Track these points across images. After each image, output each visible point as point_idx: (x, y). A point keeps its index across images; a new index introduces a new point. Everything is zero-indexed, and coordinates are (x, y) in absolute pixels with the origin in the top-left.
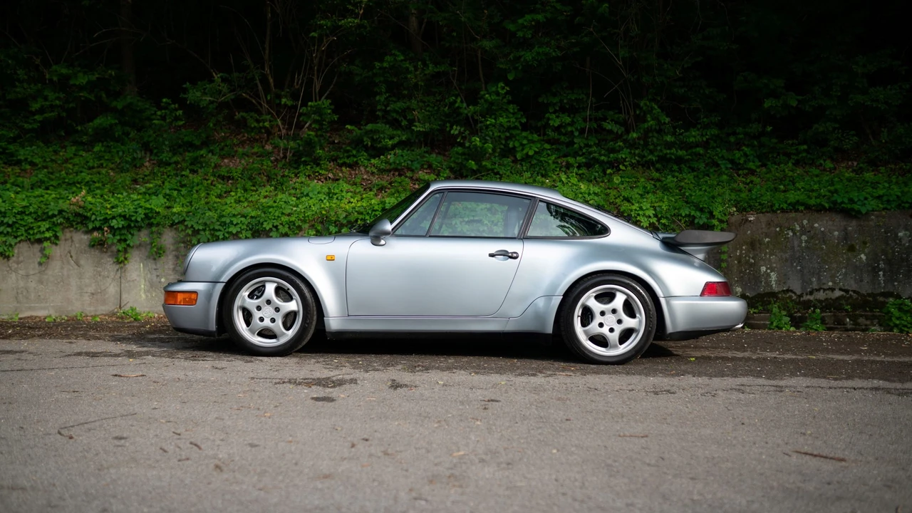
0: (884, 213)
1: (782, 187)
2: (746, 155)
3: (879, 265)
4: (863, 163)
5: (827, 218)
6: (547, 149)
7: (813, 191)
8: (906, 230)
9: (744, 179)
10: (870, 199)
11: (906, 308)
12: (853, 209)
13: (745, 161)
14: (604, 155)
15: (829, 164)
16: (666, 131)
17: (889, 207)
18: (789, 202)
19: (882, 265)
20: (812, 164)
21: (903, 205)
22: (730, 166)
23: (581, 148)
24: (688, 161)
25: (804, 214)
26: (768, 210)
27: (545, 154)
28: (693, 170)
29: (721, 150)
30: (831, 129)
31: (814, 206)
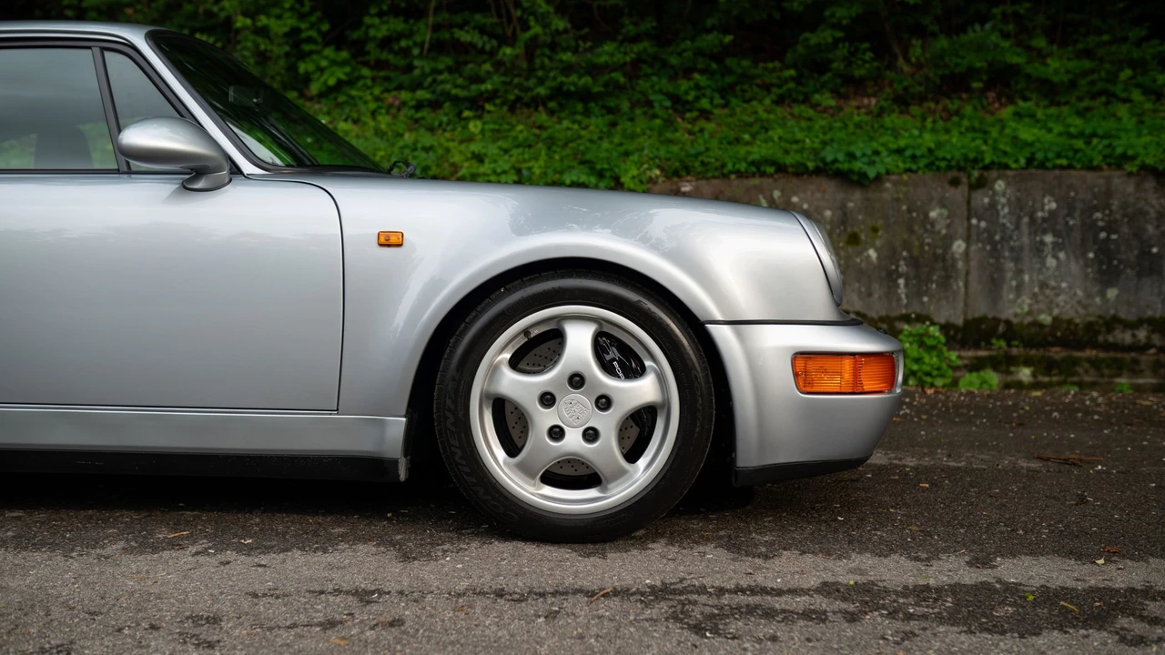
0: (905, 177)
1: (747, 137)
2: (697, 87)
3: (897, 267)
4: (886, 100)
5: (813, 187)
6: (365, 78)
7: (797, 142)
8: (943, 206)
9: (689, 126)
10: (884, 153)
11: (930, 342)
12: (851, 171)
13: (697, 98)
14: (463, 87)
15: (828, 100)
16: (564, 44)
17: (914, 167)
18: (750, 158)
19: (903, 268)
20: (806, 100)
21: (937, 163)
22: (668, 103)
23: (424, 76)
24: (600, 95)
25: (776, 180)
26: (717, 174)
27: (360, 83)
28: (610, 111)
29: (660, 79)
30: (830, 40)
31: (792, 166)
